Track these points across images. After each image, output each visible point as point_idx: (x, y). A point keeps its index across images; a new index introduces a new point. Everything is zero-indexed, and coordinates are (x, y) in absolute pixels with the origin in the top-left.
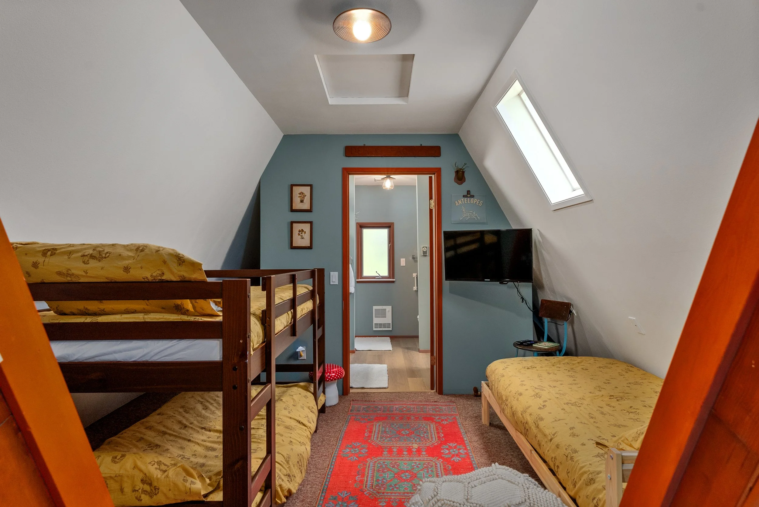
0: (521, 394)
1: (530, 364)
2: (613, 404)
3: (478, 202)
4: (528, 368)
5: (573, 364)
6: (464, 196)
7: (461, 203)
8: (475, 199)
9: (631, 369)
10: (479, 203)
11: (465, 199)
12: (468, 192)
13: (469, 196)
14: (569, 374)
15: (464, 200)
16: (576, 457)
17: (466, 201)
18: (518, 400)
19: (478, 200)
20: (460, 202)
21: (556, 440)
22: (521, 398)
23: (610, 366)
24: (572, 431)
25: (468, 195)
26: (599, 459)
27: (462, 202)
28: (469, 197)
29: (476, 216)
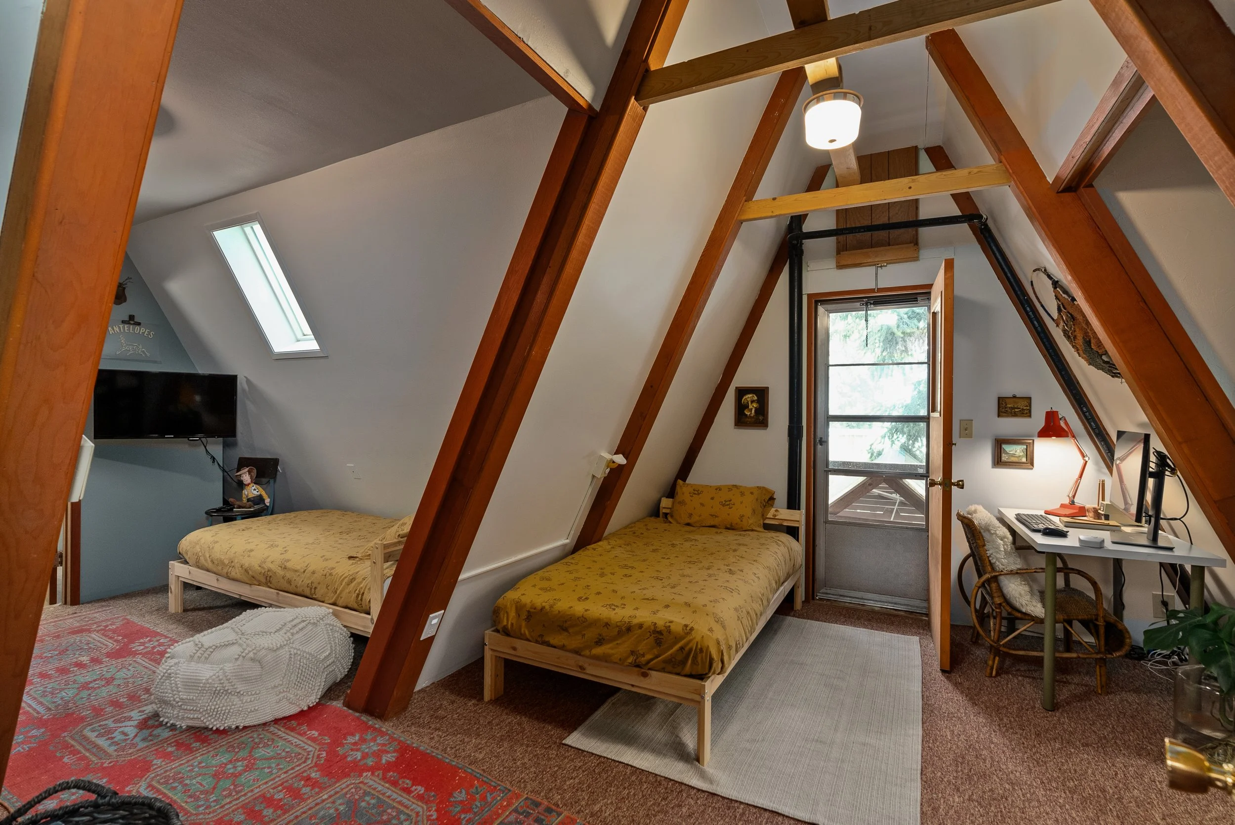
0: (251, 551)
1: (243, 527)
2: (344, 538)
3: (146, 333)
4: (243, 530)
5: (290, 519)
6: (123, 322)
7: (118, 330)
8: (142, 329)
9: (346, 513)
10: (149, 334)
11: (126, 326)
12: (132, 317)
13: (132, 322)
14: (292, 526)
15: (124, 328)
16: (334, 572)
17: (126, 329)
18: (249, 556)
19: (147, 330)
20: (116, 329)
21: (311, 569)
22: (252, 554)
23: (326, 514)
24: (323, 558)
25: (131, 320)
26: (354, 566)
27: (120, 330)
28: (132, 324)
29: (143, 352)
